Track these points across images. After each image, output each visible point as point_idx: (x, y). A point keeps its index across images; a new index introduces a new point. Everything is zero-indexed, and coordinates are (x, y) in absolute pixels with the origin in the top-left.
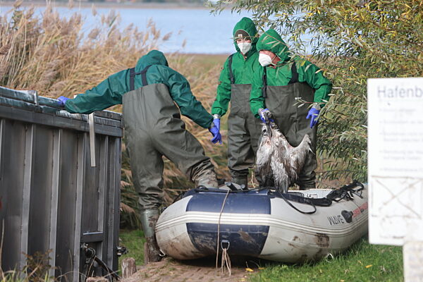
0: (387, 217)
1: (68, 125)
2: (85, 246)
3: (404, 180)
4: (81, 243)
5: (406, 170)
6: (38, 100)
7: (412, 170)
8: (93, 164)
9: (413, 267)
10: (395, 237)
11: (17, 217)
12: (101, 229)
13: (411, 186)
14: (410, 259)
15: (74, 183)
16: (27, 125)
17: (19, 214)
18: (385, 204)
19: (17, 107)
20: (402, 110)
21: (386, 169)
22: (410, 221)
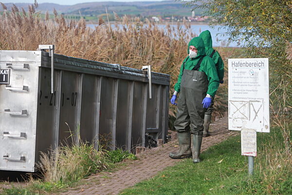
0: (236, 119)
1: (137, 79)
2: (147, 134)
3: (241, 102)
4: (146, 133)
5: (242, 98)
6: (120, 68)
7: (244, 98)
8: (150, 97)
9: (244, 140)
10: (238, 127)
11: (111, 120)
12: (157, 127)
13: (244, 105)
14: (243, 136)
15: (142, 106)
16: (115, 79)
17: (112, 118)
18: (234, 113)
19: (109, 71)
20: (241, 72)
21: (235, 98)
22: (244, 120)
